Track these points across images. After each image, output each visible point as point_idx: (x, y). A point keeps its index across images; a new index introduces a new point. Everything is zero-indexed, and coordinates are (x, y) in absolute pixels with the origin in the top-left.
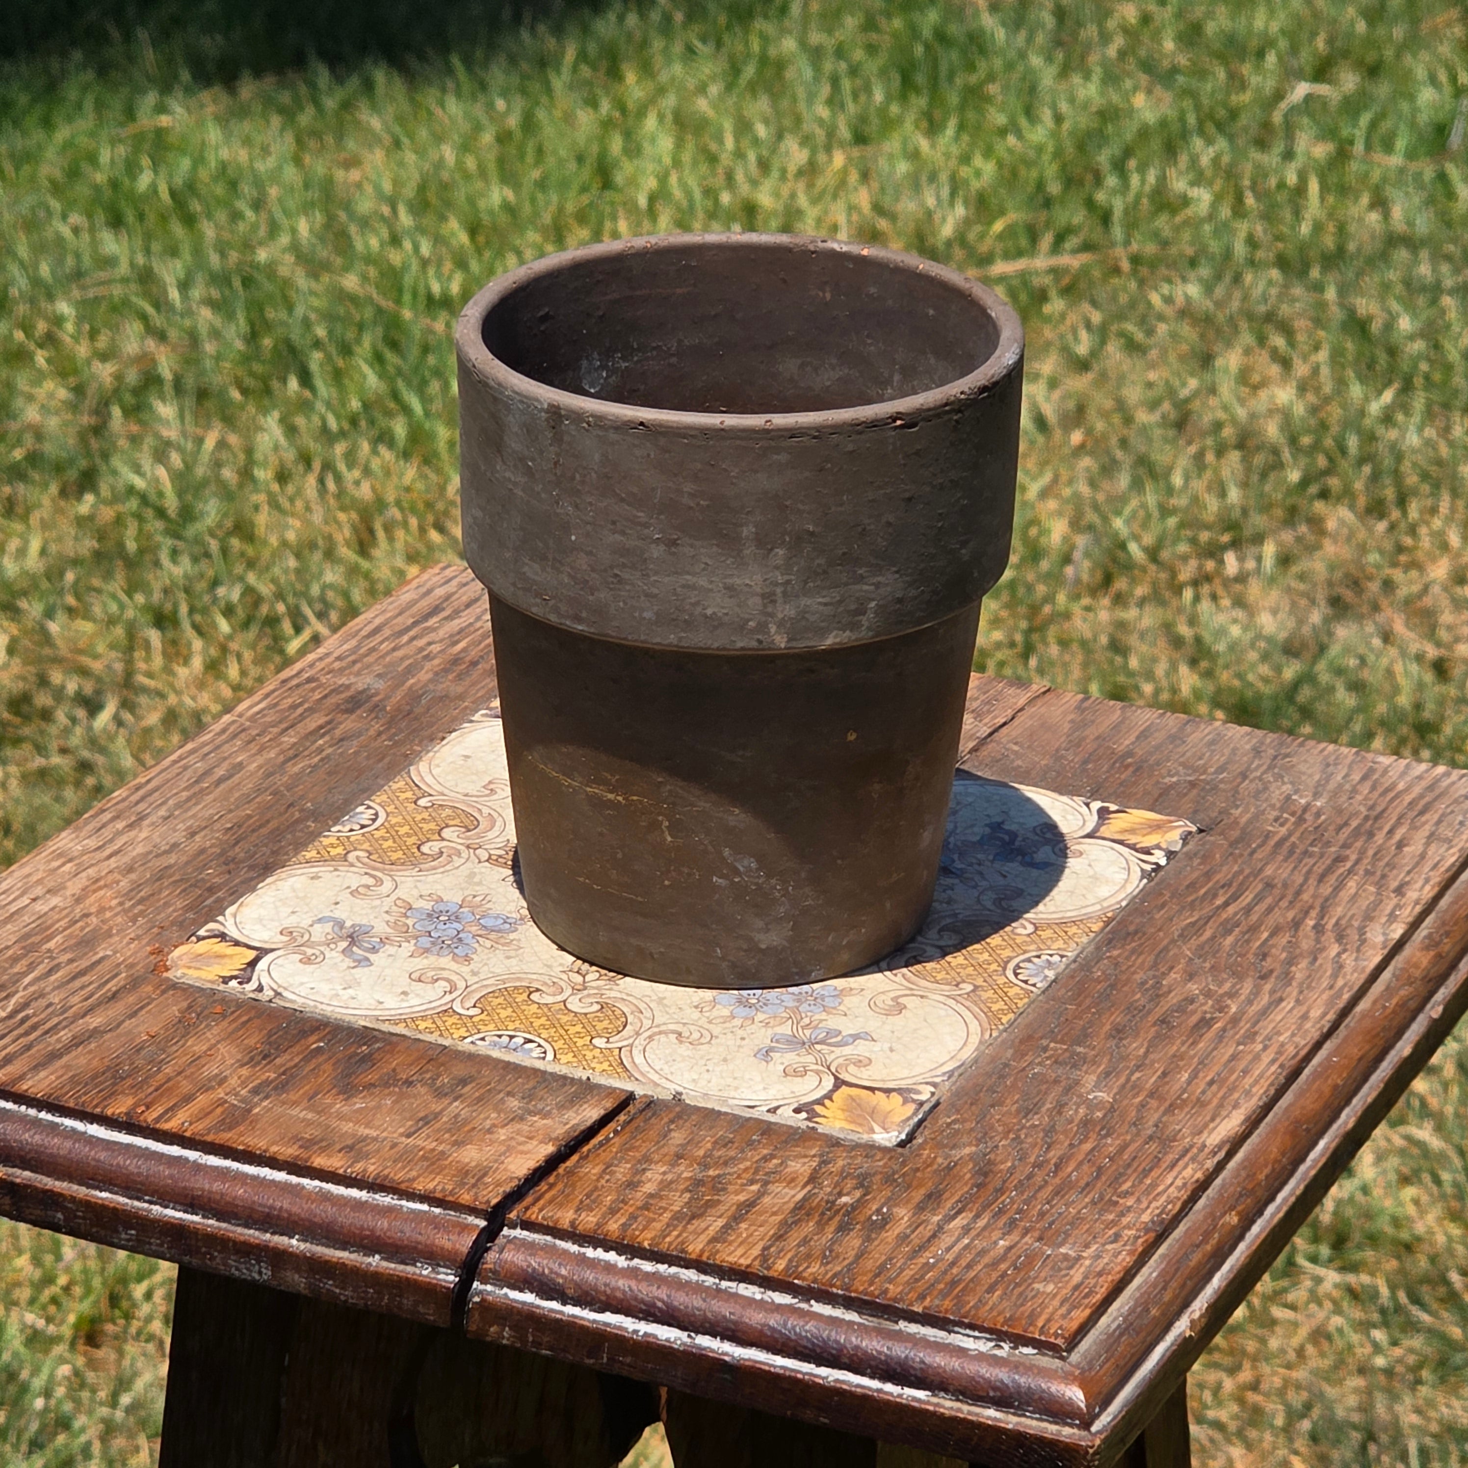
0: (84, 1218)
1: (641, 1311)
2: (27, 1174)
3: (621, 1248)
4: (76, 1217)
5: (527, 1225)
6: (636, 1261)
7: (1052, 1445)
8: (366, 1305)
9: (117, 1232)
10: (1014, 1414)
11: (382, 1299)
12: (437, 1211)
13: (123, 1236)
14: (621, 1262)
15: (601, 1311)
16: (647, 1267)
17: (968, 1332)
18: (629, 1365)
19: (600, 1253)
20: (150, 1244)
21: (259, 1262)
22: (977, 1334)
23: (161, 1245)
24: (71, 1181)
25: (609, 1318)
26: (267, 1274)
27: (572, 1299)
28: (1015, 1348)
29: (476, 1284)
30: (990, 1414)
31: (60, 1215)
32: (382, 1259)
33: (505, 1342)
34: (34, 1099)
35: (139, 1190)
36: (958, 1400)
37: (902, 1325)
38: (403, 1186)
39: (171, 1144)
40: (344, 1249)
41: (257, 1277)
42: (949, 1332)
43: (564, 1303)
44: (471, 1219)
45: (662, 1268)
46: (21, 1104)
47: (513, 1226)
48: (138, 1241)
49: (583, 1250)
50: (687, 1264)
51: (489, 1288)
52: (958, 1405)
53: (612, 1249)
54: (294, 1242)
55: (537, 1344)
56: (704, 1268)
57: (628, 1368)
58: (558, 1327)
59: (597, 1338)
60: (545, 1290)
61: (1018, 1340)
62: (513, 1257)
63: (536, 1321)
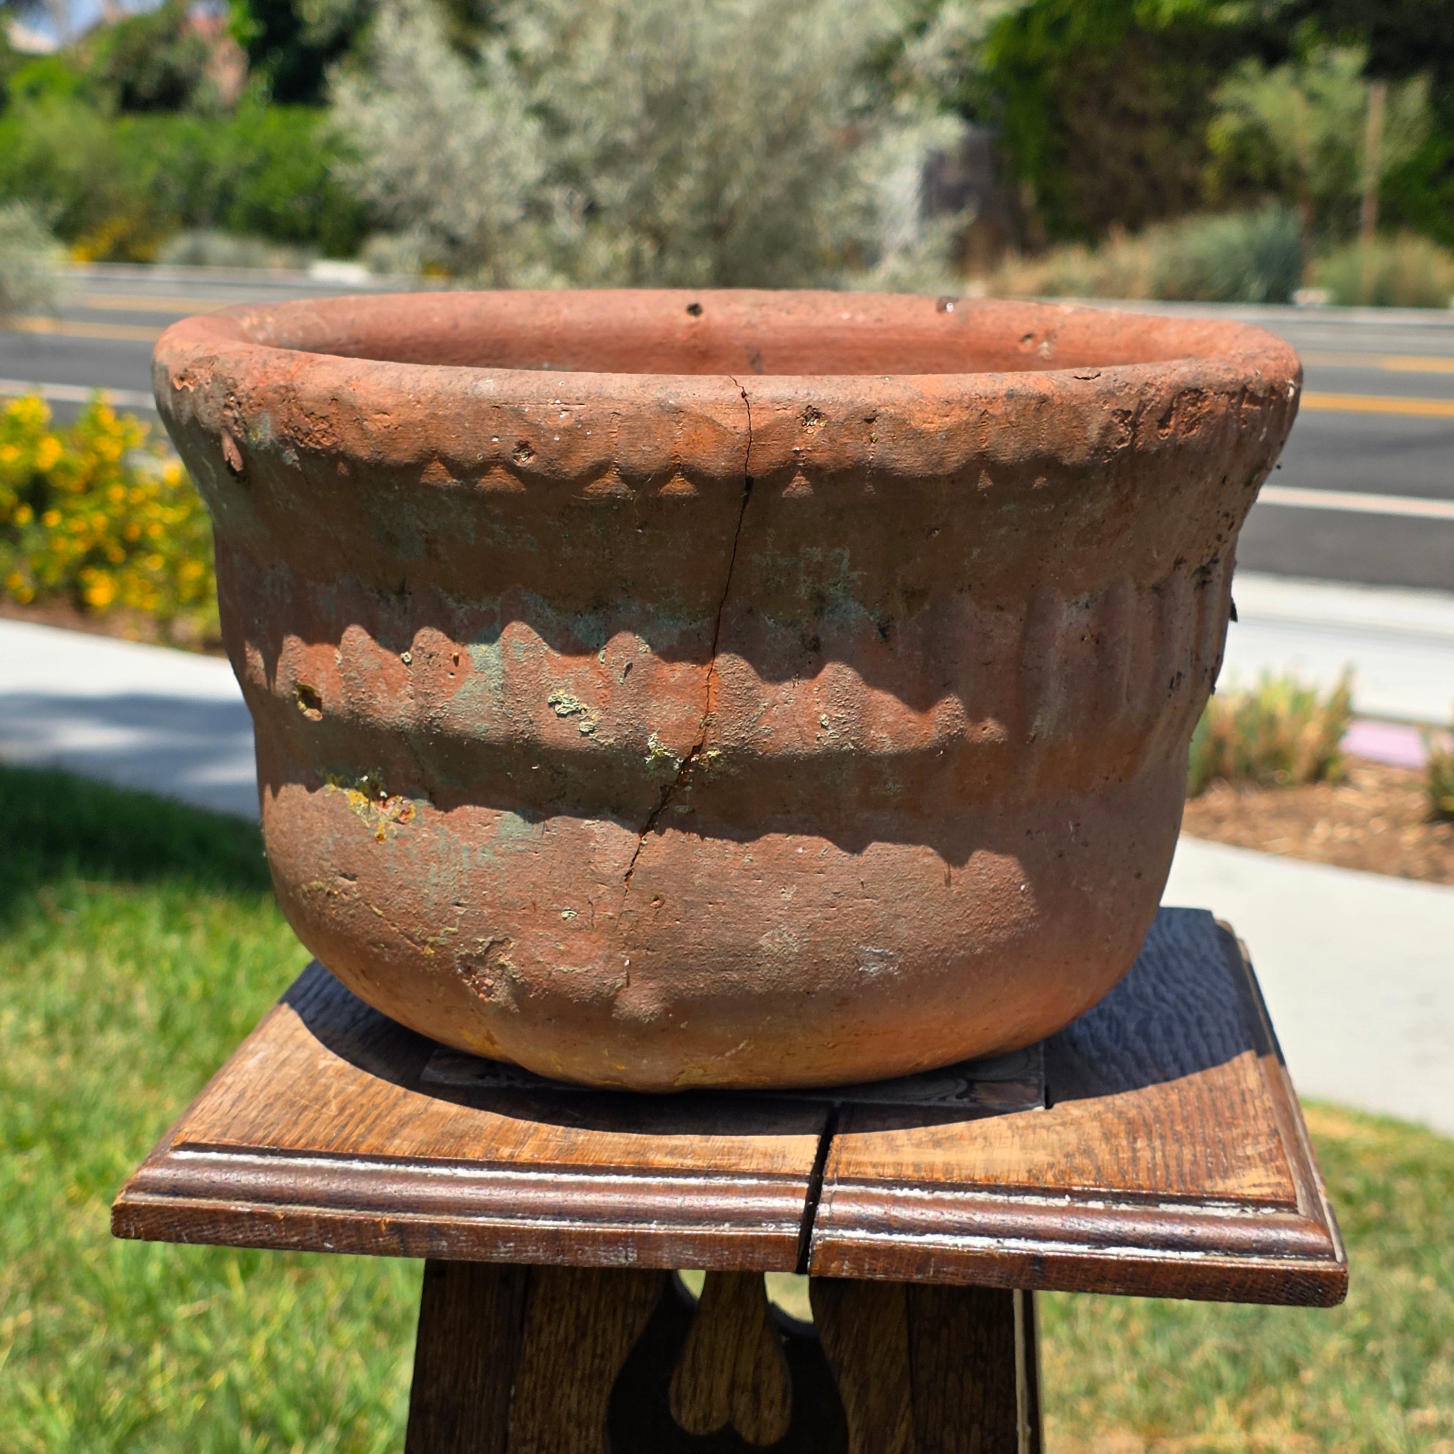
0: (466, 1241)
1: (956, 1229)
2: (410, 1215)
3: (923, 1185)
4: (459, 1241)
5: (842, 1181)
6: (938, 1194)
7: (1313, 1275)
8: (722, 1266)
9: (497, 1247)
10: (1274, 1258)
11: (736, 1259)
12: (766, 1183)
13: (503, 1249)
14: (925, 1195)
15: (923, 1233)
16: (948, 1196)
17: (1217, 1204)
18: (952, 1274)
19: (906, 1192)
20: (527, 1251)
21: (625, 1248)
22: (1225, 1204)
23: (537, 1250)
24: (451, 1214)
25: (929, 1238)
26: (633, 1256)
27: (896, 1229)
28: (1257, 1210)
29: (815, 1231)
30: (1255, 1262)
31: (444, 1243)
32: (732, 1225)
33: (844, 1274)
34: (402, 1158)
35: (512, 1210)
36: (1227, 1255)
37: (1163, 1207)
38: (734, 1168)
39: (529, 1171)
40: (698, 1224)
41: (623, 1261)
42: (1202, 1206)
43: (891, 1233)
44: (795, 1184)
45: (960, 1195)
46: (390, 1164)
47: (831, 1183)
48: (516, 1251)
49: (892, 1192)
50: (980, 1189)
51: (827, 1232)
52: (1228, 1259)
53: (916, 1187)
54: (653, 1226)
55: (873, 1270)
56: (994, 1189)
57: (951, 1276)
58: (891, 1252)
59: (925, 1256)
60: (874, 1225)
61: (1259, 1203)
62: (840, 1208)
63: (872, 1251)
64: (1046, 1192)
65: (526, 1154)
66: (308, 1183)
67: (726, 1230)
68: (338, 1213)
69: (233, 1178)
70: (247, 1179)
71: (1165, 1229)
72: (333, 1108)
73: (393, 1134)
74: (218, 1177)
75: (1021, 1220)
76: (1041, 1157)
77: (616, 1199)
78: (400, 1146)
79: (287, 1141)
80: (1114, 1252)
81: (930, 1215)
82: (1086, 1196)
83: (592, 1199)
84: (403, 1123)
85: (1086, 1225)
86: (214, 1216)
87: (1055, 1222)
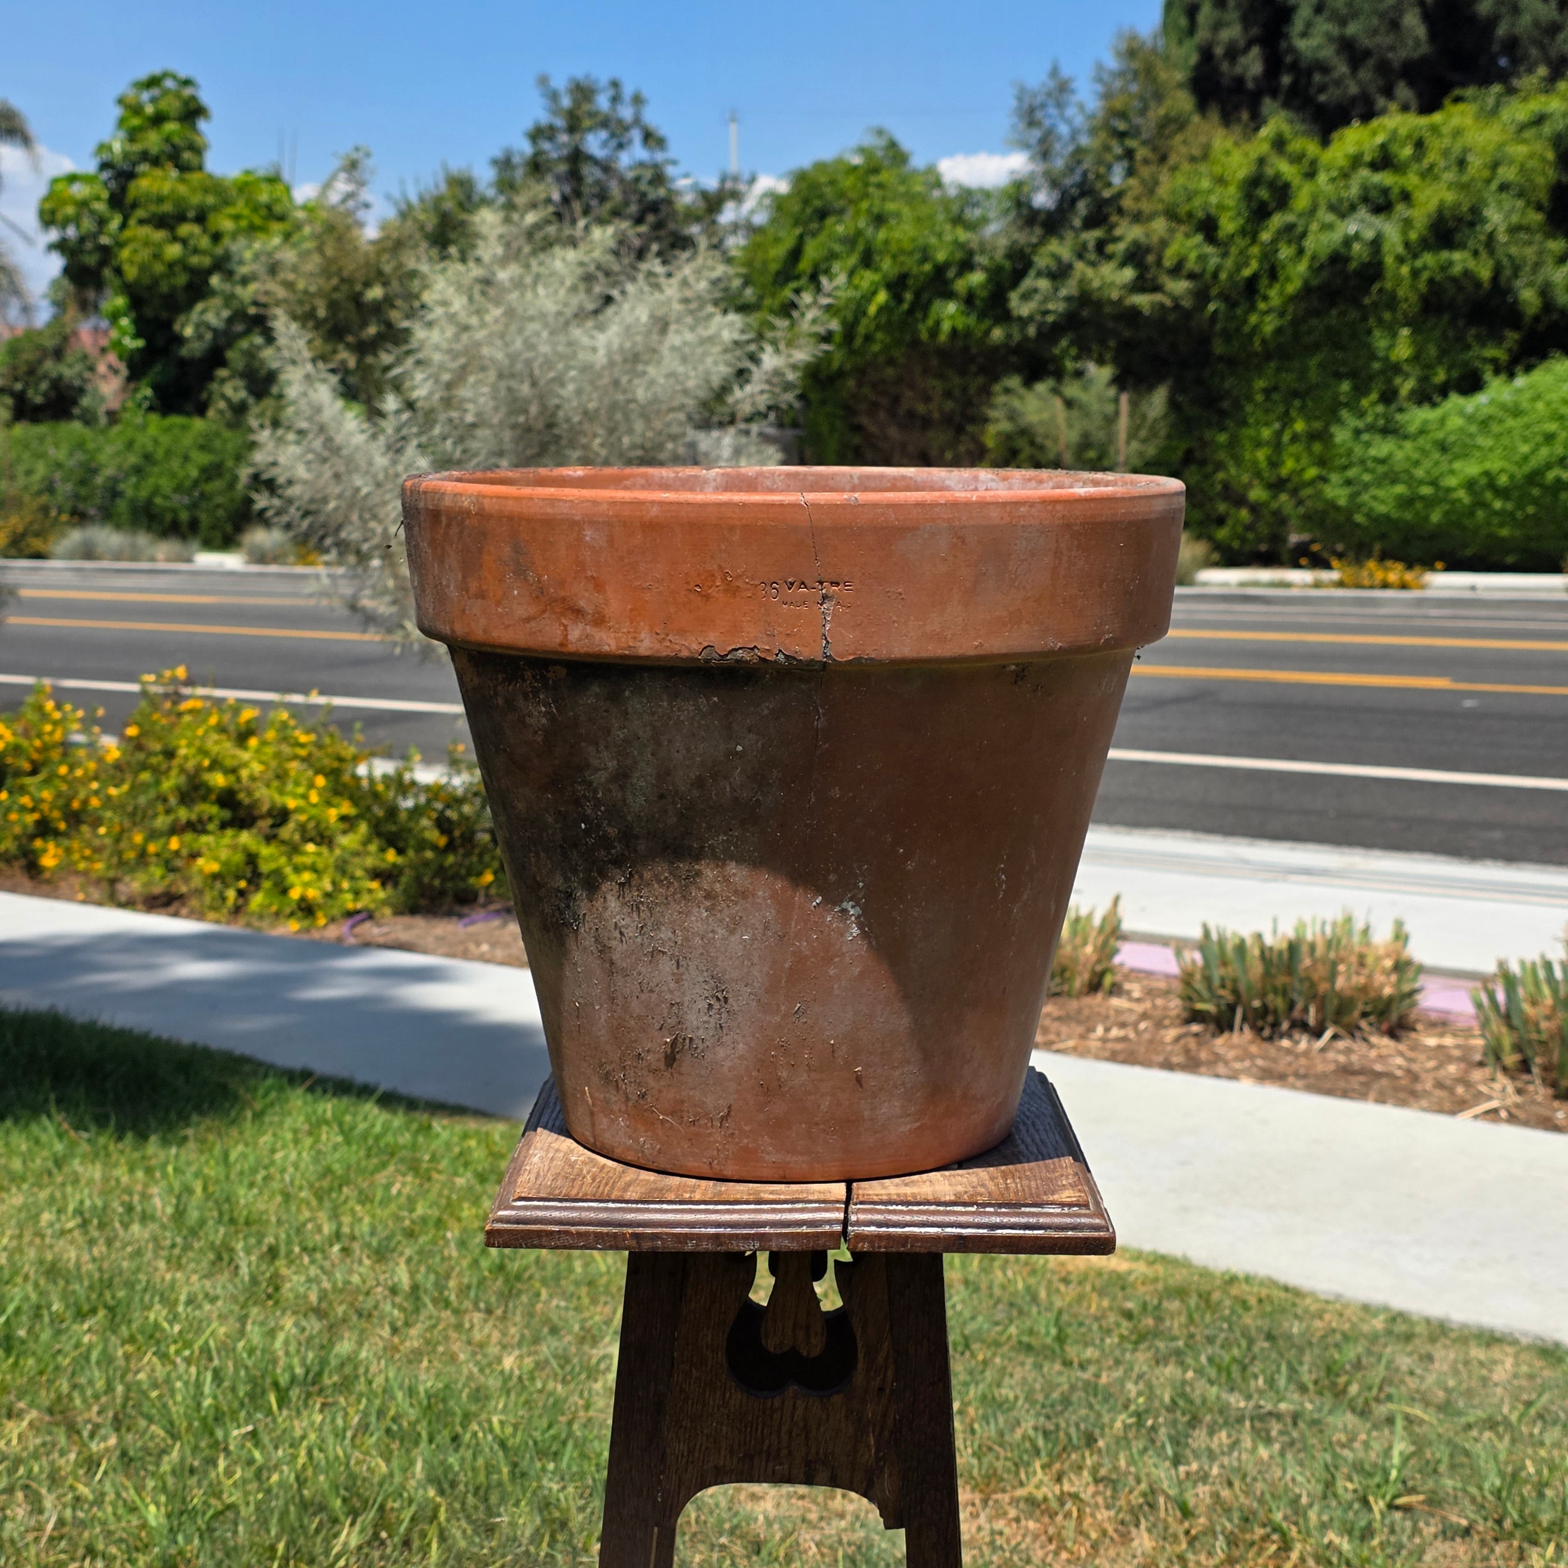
1: (921, 1224)
2: (641, 1229)
3: (902, 1204)
4: (667, 1241)
5: (861, 1203)
6: (910, 1207)
7: (1098, 1239)
8: (805, 1247)
9: (687, 1243)
10: (1079, 1232)
11: (810, 1244)
12: (822, 1205)
13: (690, 1244)
14: (904, 1208)
15: (904, 1227)
16: (915, 1208)
17: (1050, 1206)
19: (894, 1207)
20: (702, 1245)
21: (753, 1241)
22: (1054, 1206)
23: (708, 1244)
24: (662, 1228)
25: (907, 1229)
27: (891, 1225)
28: (1071, 1209)
29: (849, 1228)
30: (1069, 1234)
32: (807, 1227)
33: (865, 1249)
34: (633, 1200)
35: (694, 1224)
36: (1056, 1231)
37: (1023, 1209)
38: (805, 1199)
39: (700, 1204)
40: (790, 1228)
41: (752, 1247)
42: (1042, 1208)
43: (888, 1228)
44: (838, 1206)
45: (921, 1208)
46: (628, 1204)
47: (856, 1204)
48: (697, 1245)
49: (888, 1207)
50: (931, 1204)
51: (855, 1228)
52: (1056, 1233)
53: (899, 1205)
54: (767, 1229)
56: (939, 1204)
57: (919, 1248)
58: (889, 1236)
59: (906, 1238)
60: (879, 1224)
61: (1070, 1205)
62: (862, 1217)
63: (879, 1237)
64: (965, 1204)
65: (697, 1196)
66: (585, 1215)
67: (805, 1229)
68: (605, 1230)
69: (547, 1214)
70: (556, 1214)
71: (1023, 1220)
72: (589, 1179)
73: (625, 1190)
74: (540, 1214)
75: (953, 1219)
76: (960, 1189)
77: (746, 1217)
78: (631, 1194)
79: (573, 1193)
80: (999, 1232)
81: (908, 1218)
82: (985, 1205)
83: (735, 1217)
84: (628, 1185)
85: (985, 1220)
86: (539, 1233)
87: (970, 1219)
